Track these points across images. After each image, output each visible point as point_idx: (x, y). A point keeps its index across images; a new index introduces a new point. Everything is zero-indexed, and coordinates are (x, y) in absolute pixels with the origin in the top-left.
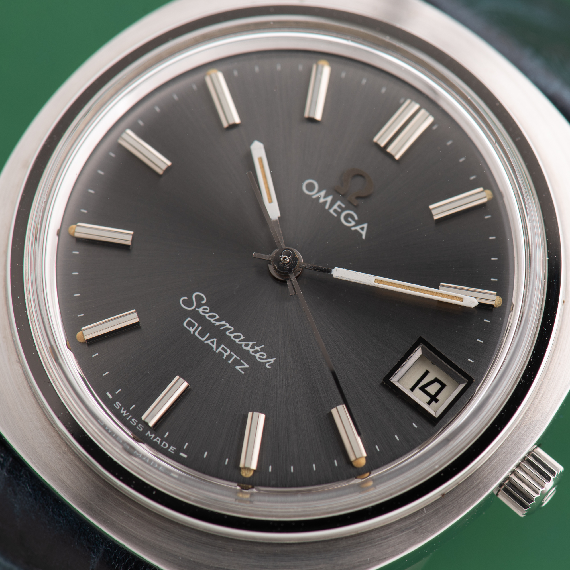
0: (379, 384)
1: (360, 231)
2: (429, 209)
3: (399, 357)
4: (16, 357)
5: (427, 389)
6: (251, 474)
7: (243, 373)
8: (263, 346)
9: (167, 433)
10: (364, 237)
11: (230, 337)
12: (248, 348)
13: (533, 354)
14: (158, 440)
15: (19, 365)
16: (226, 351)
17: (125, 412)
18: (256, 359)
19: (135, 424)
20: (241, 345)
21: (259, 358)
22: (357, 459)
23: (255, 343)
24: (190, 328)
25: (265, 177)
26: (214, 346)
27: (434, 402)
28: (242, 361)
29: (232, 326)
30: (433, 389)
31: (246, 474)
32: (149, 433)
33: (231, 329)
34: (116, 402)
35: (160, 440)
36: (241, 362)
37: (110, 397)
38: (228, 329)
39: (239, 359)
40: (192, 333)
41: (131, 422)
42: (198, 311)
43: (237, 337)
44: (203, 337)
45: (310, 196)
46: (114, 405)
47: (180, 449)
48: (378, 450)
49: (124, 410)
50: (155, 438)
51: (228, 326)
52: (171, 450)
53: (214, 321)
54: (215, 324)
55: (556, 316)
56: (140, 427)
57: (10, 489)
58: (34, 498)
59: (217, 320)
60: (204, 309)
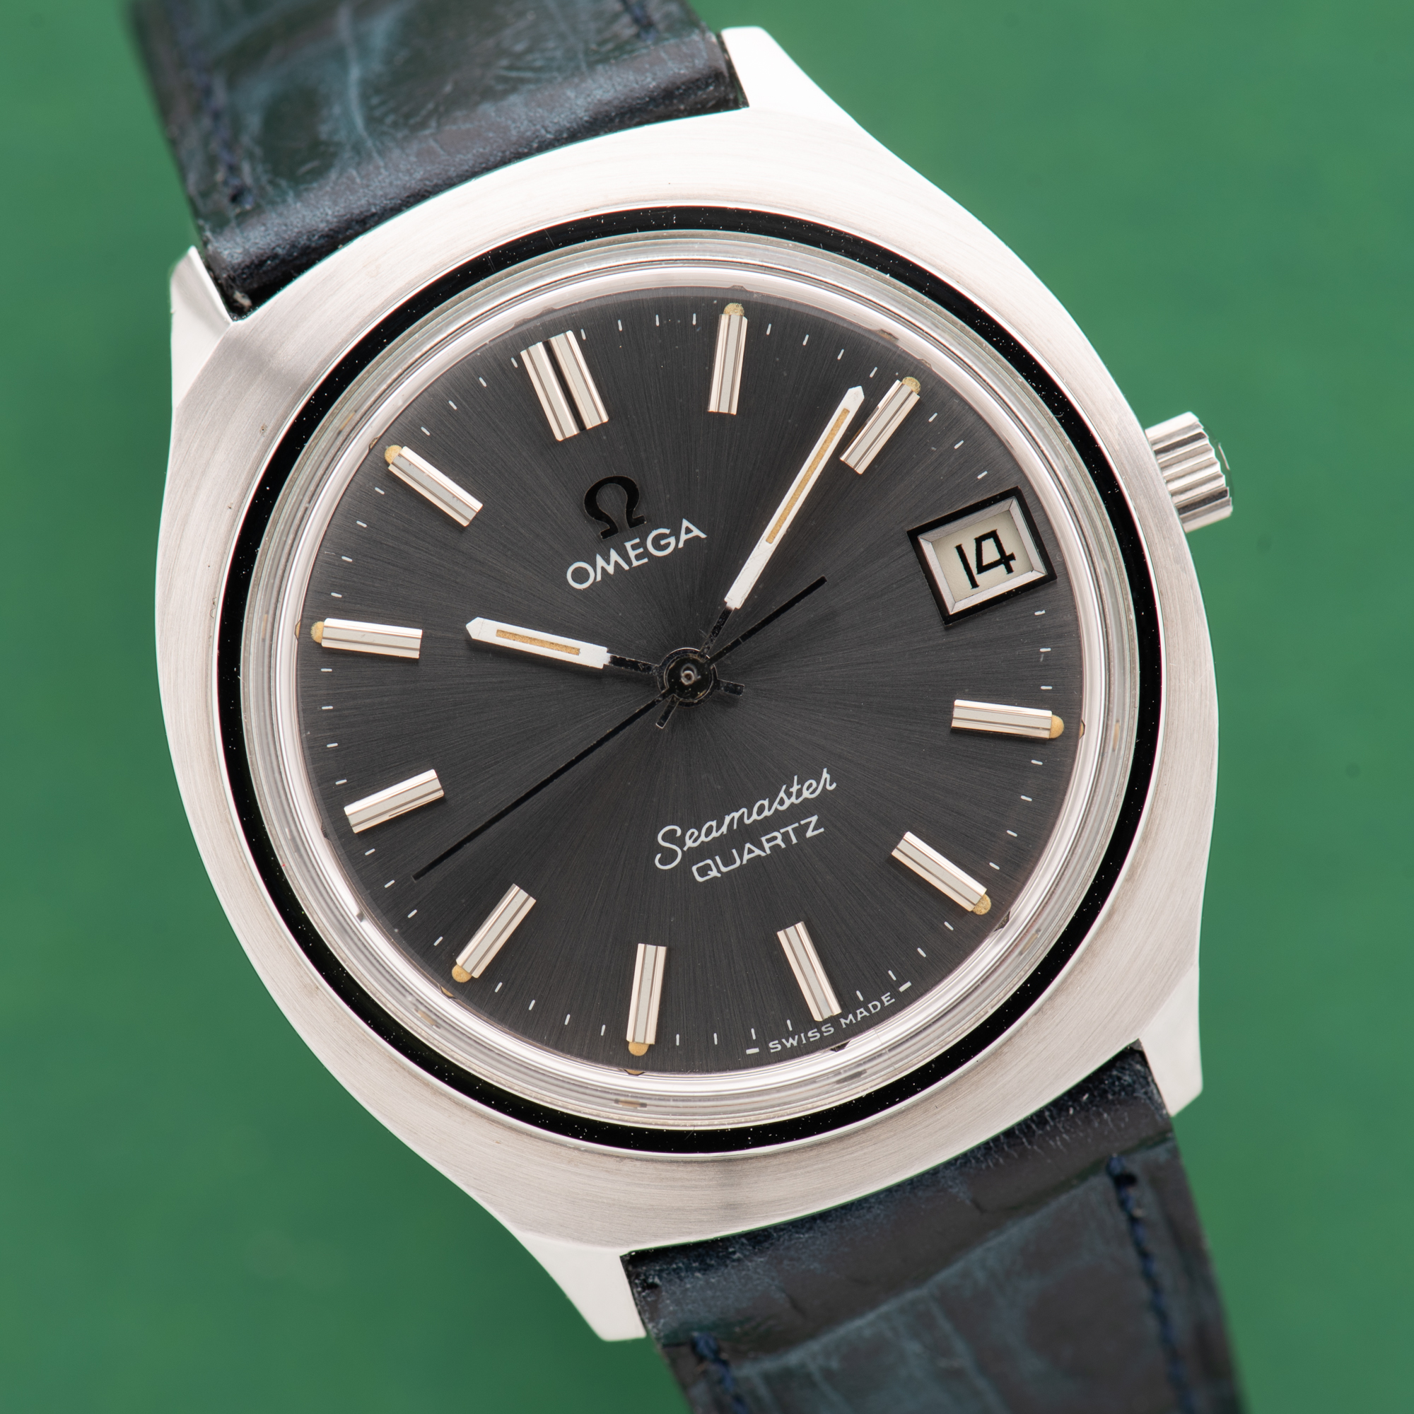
0: (944, 631)
1: (690, 536)
2: (713, 413)
3: (921, 580)
4: (612, 1160)
5: (985, 562)
6: (988, 900)
7: (822, 830)
8: (796, 777)
9: (858, 993)
10: (703, 536)
11: (755, 821)
12: (787, 803)
13: (1026, 378)
14: (861, 1013)
15: (627, 1161)
16: (775, 838)
17: (791, 1040)
18: (812, 799)
19: (818, 1035)
20: (776, 809)
21: (811, 793)
22: (1049, 729)
23: (784, 787)
25: (532, 640)
26: (757, 852)
27: (1012, 563)
28: (802, 822)
29: (740, 809)
30: (990, 553)
31: (985, 909)
32: (843, 1021)
33: (743, 813)
34: (768, 1046)
35: (862, 1010)
37: (756, 1050)
38: (741, 817)
39: (797, 825)
40: (719, 875)
41: (811, 1040)
42: (689, 848)
44: (735, 863)
46: (772, 1051)
47: (892, 988)
48: (1050, 688)
49: (788, 1042)
50: (855, 1016)
51: (736, 815)
52: (888, 1001)
53: (717, 831)
55: (984, 312)
56: (829, 1030)
57: (786, 1262)
58: (822, 1235)
59: (719, 827)
60: (690, 837)
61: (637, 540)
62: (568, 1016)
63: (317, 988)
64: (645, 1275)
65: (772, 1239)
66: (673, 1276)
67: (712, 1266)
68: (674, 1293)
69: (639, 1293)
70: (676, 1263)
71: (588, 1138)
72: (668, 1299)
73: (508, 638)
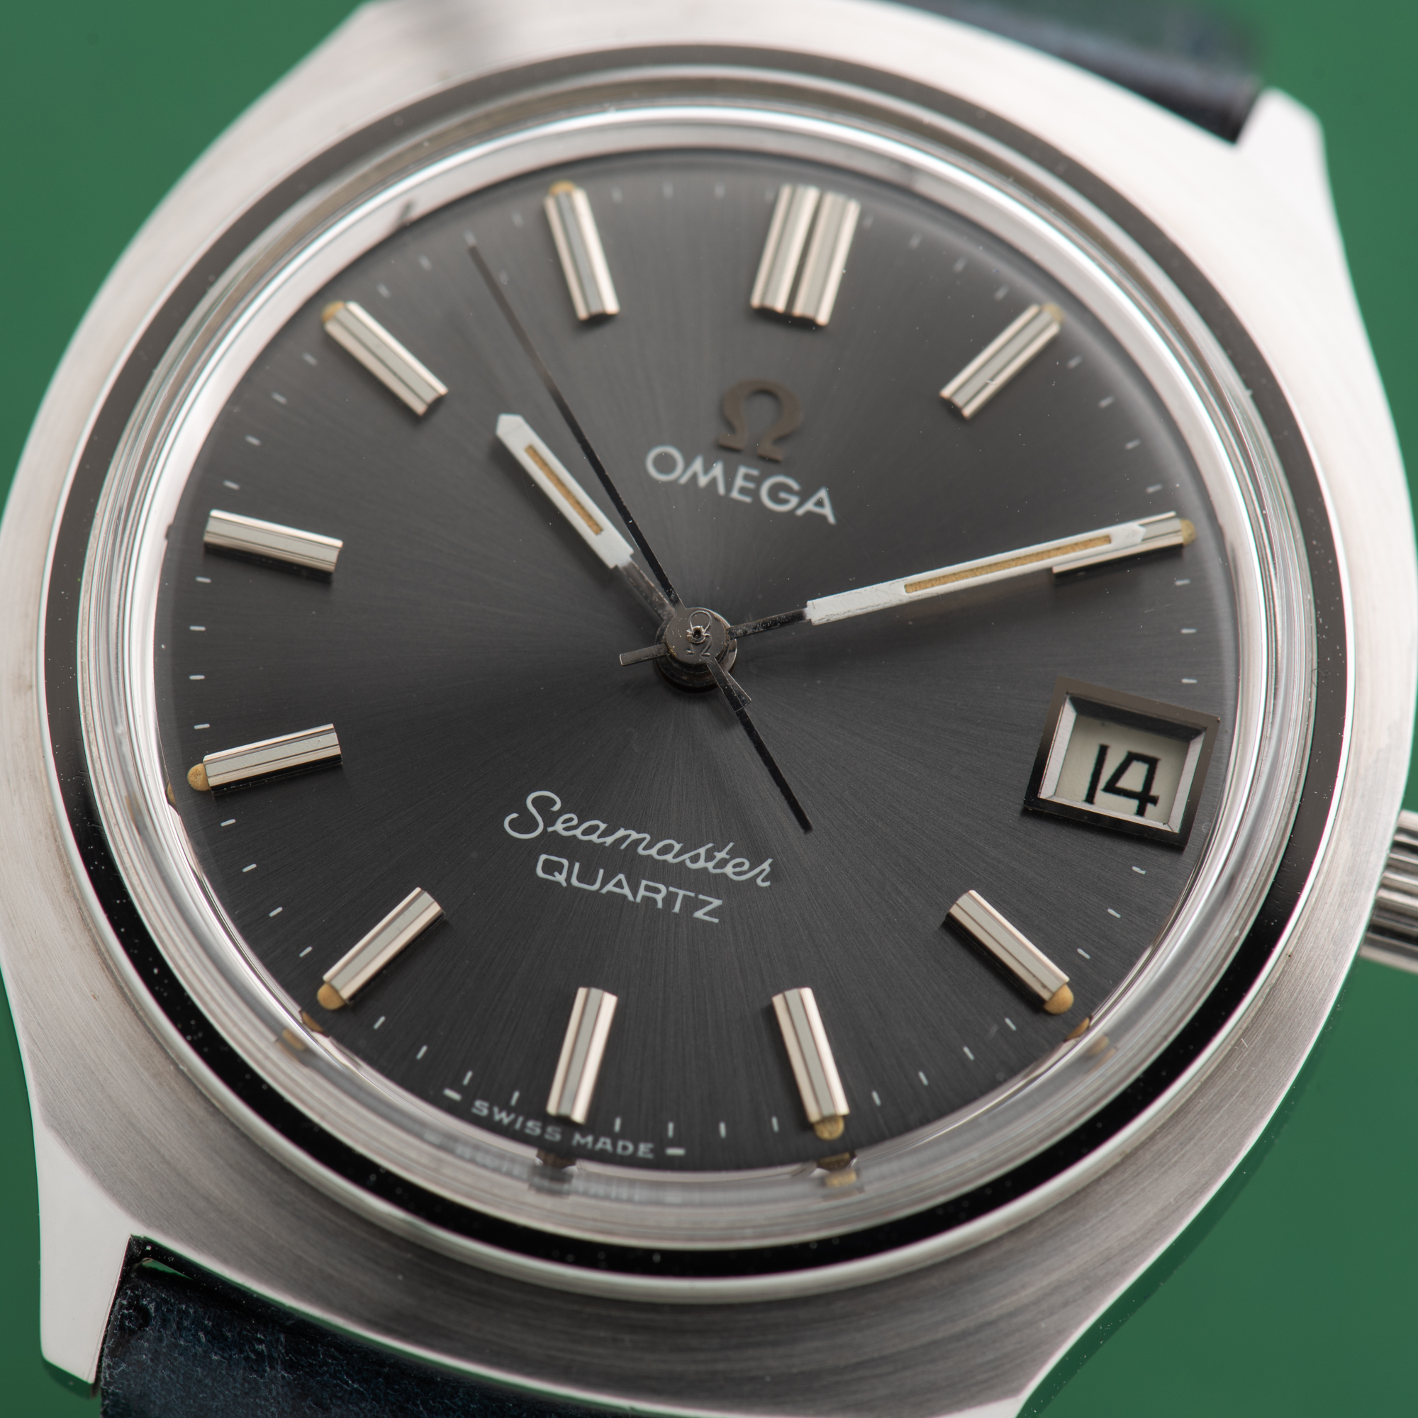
0: (1017, 815)
1: (818, 510)
2: (943, 396)
5: (1123, 783)
6: (840, 1128)
7: (716, 921)
8: (731, 845)
9: (618, 1121)
10: (831, 519)
11: (650, 857)
12: (701, 864)
13: (1317, 609)
16: (657, 891)
17: (503, 1115)
18: (731, 880)
19: (539, 1131)
20: (683, 861)
21: (735, 874)
22: (1054, 994)
23: (710, 845)
24: (554, 876)
25: (560, 483)
26: (626, 891)
27: (1150, 807)
28: (701, 897)
29: (644, 832)
30: (1134, 779)
31: (831, 1133)
32: (577, 1134)
33: (644, 839)
34: (475, 1102)
35: (608, 1141)
36: (701, 900)
37: (456, 1096)
38: (637, 842)
39: (692, 894)
40: (564, 884)
41: (527, 1130)
42: (555, 832)
43: (666, 850)
44: (593, 883)
45: (674, 483)
46: (475, 1109)
47: (661, 1141)
48: (1087, 956)
49: (499, 1113)
50: (596, 1141)
51: (635, 835)
52: (644, 1152)
53: (599, 837)
54: (605, 843)
56: (553, 1134)
57: (309, 1402)
58: (373, 1399)
59: (605, 834)
60: (564, 822)
61: (755, 472)
62: (280, 909)
63: (31, 687)
64: (143, 1292)
65: (314, 1360)
66: (173, 1317)
67: (226, 1339)
68: (160, 1340)
69: (122, 1306)
70: (187, 1306)
71: (196, 1046)
72: (148, 1341)
73: (536, 462)
